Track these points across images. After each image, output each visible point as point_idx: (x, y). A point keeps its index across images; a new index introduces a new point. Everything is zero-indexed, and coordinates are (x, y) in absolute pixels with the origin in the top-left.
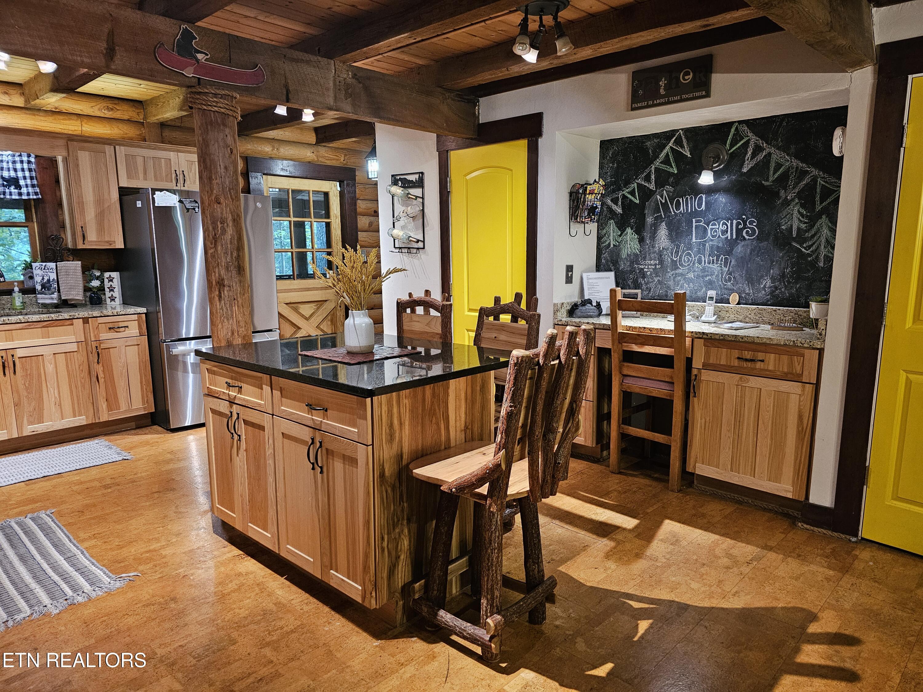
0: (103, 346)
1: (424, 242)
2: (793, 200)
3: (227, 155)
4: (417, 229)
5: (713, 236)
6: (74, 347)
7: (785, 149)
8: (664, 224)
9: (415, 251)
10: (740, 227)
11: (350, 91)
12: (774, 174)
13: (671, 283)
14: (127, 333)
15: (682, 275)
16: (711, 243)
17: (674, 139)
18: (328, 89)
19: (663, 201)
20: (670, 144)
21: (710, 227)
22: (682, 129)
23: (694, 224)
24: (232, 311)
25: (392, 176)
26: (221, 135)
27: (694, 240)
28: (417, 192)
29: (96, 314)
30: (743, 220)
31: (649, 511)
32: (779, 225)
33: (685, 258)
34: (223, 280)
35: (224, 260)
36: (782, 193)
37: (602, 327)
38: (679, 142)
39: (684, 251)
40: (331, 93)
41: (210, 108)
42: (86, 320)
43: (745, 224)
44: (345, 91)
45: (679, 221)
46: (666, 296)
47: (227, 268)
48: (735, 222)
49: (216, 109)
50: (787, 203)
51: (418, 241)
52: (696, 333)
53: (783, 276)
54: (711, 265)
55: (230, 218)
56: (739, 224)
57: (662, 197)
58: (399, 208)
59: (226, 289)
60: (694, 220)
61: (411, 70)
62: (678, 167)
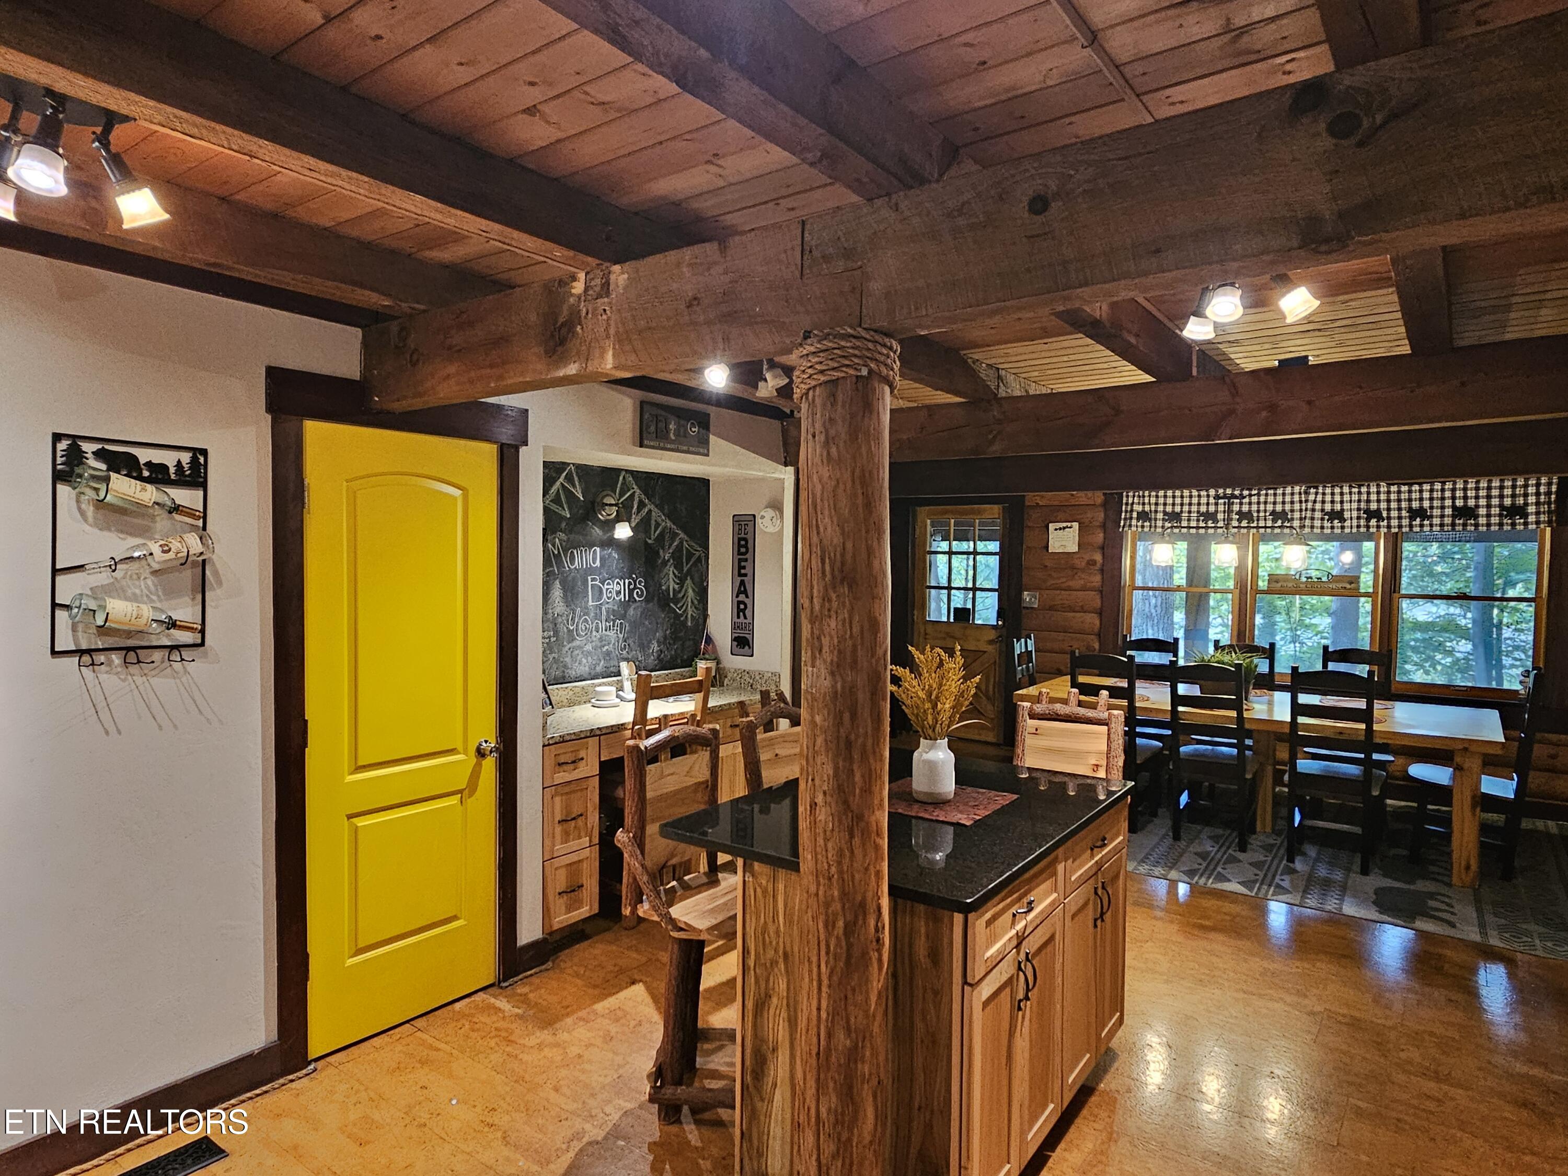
2: (668, 560)
5: (609, 598)
7: (660, 507)
8: (557, 582)
9: (159, 656)
10: (632, 587)
12: (655, 531)
13: (568, 660)
15: (580, 647)
16: (607, 606)
17: (564, 474)
19: (556, 552)
20: (561, 480)
21: (606, 587)
22: (574, 464)
23: (590, 583)
27: (590, 603)
30: (633, 579)
32: (661, 586)
33: (582, 626)
36: (661, 552)
37: (610, 731)
38: (569, 478)
39: (580, 617)
43: (635, 584)
45: (574, 579)
46: (564, 677)
48: (627, 581)
50: (665, 563)
53: (665, 638)
54: (608, 633)
56: (630, 584)
57: (554, 545)
60: (589, 578)
62: (570, 509)
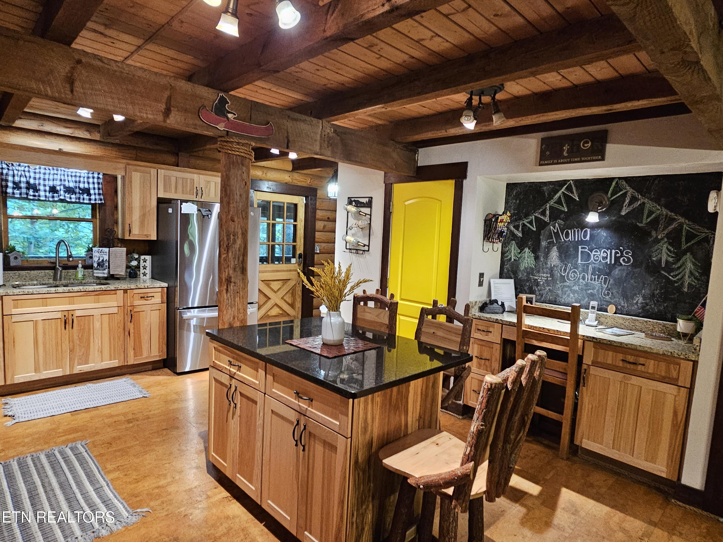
0: (135, 310)
1: (369, 246)
2: (662, 239)
3: (242, 187)
4: (364, 236)
5: (595, 260)
6: (115, 310)
7: (657, 200)
8: (555, 247)
9: (361, 252)
10: (618, 255)
11: (331, 142)
12: (647, 218)
13: (560, 292)
14: (153, 301)
15: (569, 287)
16: (593, 265)
17: (565, 187)
18: (316, 141)
19: (556, 231)
20: (562, 190)
21: (593, 253)
22: (572, 180)
23: (580, 250)
24: (234, 301)
25: (349, 198)
26: (240, 172)
27: (579, 261)
28: (366, 210)
29: (133, 286)
30: (620, 250)
31: (548, 477)
32: (650, 257)
33: (571, 275)
34: (230, 278)
35: (232, 262)
36: (654, 233)
37: (508, 324)
38: (569, 189)
39: (571, 269)
40: (318, 143)
41: (233, 153)
42: (125, 291)
43: (622, 253)
44: (328, 141)
45: (567, 246)
46: (556, 301)
47: (234, 270)
48: (613, 251)
49: (238, 153)
50: (657, 241)
51: (365, 245)
52: (587, 337)
53: (653, 295)
54: (593, 282)
55: (240, 232)
56: (616, 253)
57: (554, 227)
58: (352, 221)
59: (232, 284)
60: (580, 247)
61: (371, 127)
62: (568, 207)
